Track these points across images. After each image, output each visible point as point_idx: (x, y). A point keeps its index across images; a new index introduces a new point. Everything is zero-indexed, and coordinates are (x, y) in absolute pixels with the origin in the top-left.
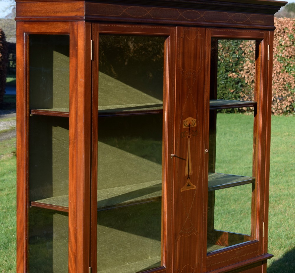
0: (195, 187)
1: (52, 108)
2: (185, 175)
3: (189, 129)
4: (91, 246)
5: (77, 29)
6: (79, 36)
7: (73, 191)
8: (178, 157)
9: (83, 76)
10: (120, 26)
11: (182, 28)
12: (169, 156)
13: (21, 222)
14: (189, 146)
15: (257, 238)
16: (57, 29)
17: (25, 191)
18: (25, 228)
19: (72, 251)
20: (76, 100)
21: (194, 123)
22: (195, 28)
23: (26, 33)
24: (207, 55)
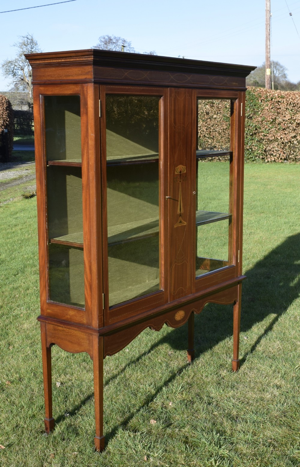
0: (185, 223)
1: (65, 159)
2: (178, 214)
3: (180, 175)
4: (104, 276)
5: (87, 90)
6: (88, 96)
7: (87, 230)
8: (172, 199)
9: (93, 131)
10: (122, 87)
11: (173, 89)
12: (165, 198)
13: (42, 257)
14: (180, 189)
15: (234, 263)
16: (69, 91)
17: (45, 231)
18: (46, 262)
19: (87, 281)
20: (88, 152)
21: (184, 169)
22: (184, 89)
23: (41, 94)
24: (193, 112)
